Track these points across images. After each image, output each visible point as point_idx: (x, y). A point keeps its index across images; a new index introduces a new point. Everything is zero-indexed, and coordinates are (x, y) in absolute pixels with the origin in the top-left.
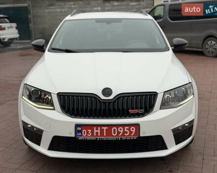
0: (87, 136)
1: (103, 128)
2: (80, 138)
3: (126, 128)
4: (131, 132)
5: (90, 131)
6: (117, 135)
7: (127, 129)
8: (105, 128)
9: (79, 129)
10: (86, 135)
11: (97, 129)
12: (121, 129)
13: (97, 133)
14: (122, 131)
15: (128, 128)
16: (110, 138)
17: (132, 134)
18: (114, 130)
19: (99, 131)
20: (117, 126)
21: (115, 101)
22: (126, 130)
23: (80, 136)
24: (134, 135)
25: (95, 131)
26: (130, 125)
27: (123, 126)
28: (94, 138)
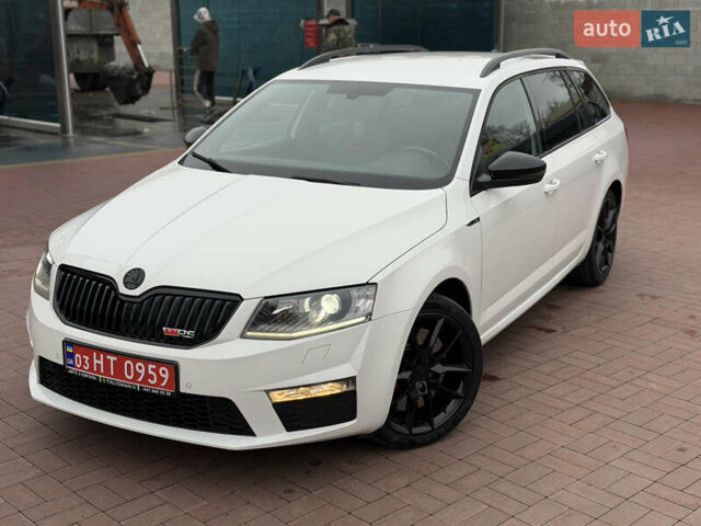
1: (108, 357)
2: (72, 371)
3: (150, 366)
4: (161, 379)
5: (87, 358)
6: (134, 380)
7: (152, 369)
8: (112, 359)
9: (70, 350)
10: (81, 367)
11: (98, 358)
12: (140, 368)
13: (98, 365)
14: (142, 372)
15: (154, 367)
16: (121, 383)
17: (163, 384)
18: (129, 365)
19: (101, 362)
20: (136, 358)
21: (142, 302)
22: (150, 372)
23: (71, 365)
24: (165, 387)
25: (96, 361)
26: (159, 362)
27: (147, 360)
28: (92, 375)
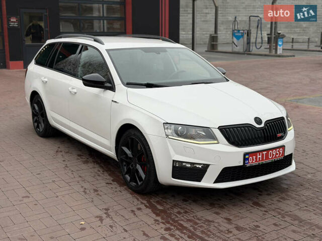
0: (252, 162)
2: (248, 165)
4: (280, 153)
5: (255, 157)
6: (272, 158)
8: (264, 153)
9: (247, 157)
11: (260, 155)
13: (259, 158)
14: (275, 153)
15: (278, 150)
16: (268, 161)
18: (270, 153)
19: (261, 156)
20: (272, 149)
21: (265, 128)
22: (277, 152)
23: (247, 163)
24: (281, 156)
26: (279, 147)
28: (257, 163)
